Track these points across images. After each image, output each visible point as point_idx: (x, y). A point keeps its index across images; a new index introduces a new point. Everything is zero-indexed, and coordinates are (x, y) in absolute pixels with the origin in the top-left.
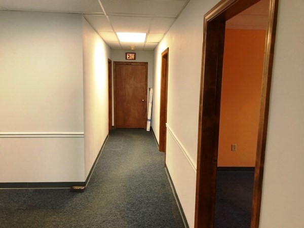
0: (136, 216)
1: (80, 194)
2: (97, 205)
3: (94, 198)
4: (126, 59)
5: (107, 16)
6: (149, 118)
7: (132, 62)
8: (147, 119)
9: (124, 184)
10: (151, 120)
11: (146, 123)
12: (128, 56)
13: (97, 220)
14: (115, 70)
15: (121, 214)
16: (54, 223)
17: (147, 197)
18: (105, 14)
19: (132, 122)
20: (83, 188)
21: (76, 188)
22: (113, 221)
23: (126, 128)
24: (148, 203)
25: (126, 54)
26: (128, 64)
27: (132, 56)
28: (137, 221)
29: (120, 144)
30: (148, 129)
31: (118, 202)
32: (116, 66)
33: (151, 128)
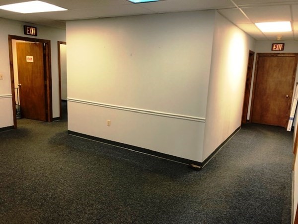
0: (240, 205)
1: (196, 172)
2: (207, 184)
3: (206, 178)
4: (272, 50)
5: (240, 9)
6: (292, 116)
7: (279, 54)
8: (288, 118)
9: (239, 175)
10: (294, 119)
11: (287, 122)
12: (274, 47)
13: (203, 196)
14: (257, 63)
15: (226, 198)
16: (168, 187)
17: (259, 192)
18: (237, 7)
19: (270, 118)
20: (200, 167)
21: (194, 166)
22: (216, 201)
23: (261, 124)
24: (257, 198)
25: (273, 44)
26: (273, 56)
27: (280, 47)
28: (239, 209)
29: (250, 138)
30: (289, 129)
31: (228, 188)
32: (259, 58)
33: (293, 128)
